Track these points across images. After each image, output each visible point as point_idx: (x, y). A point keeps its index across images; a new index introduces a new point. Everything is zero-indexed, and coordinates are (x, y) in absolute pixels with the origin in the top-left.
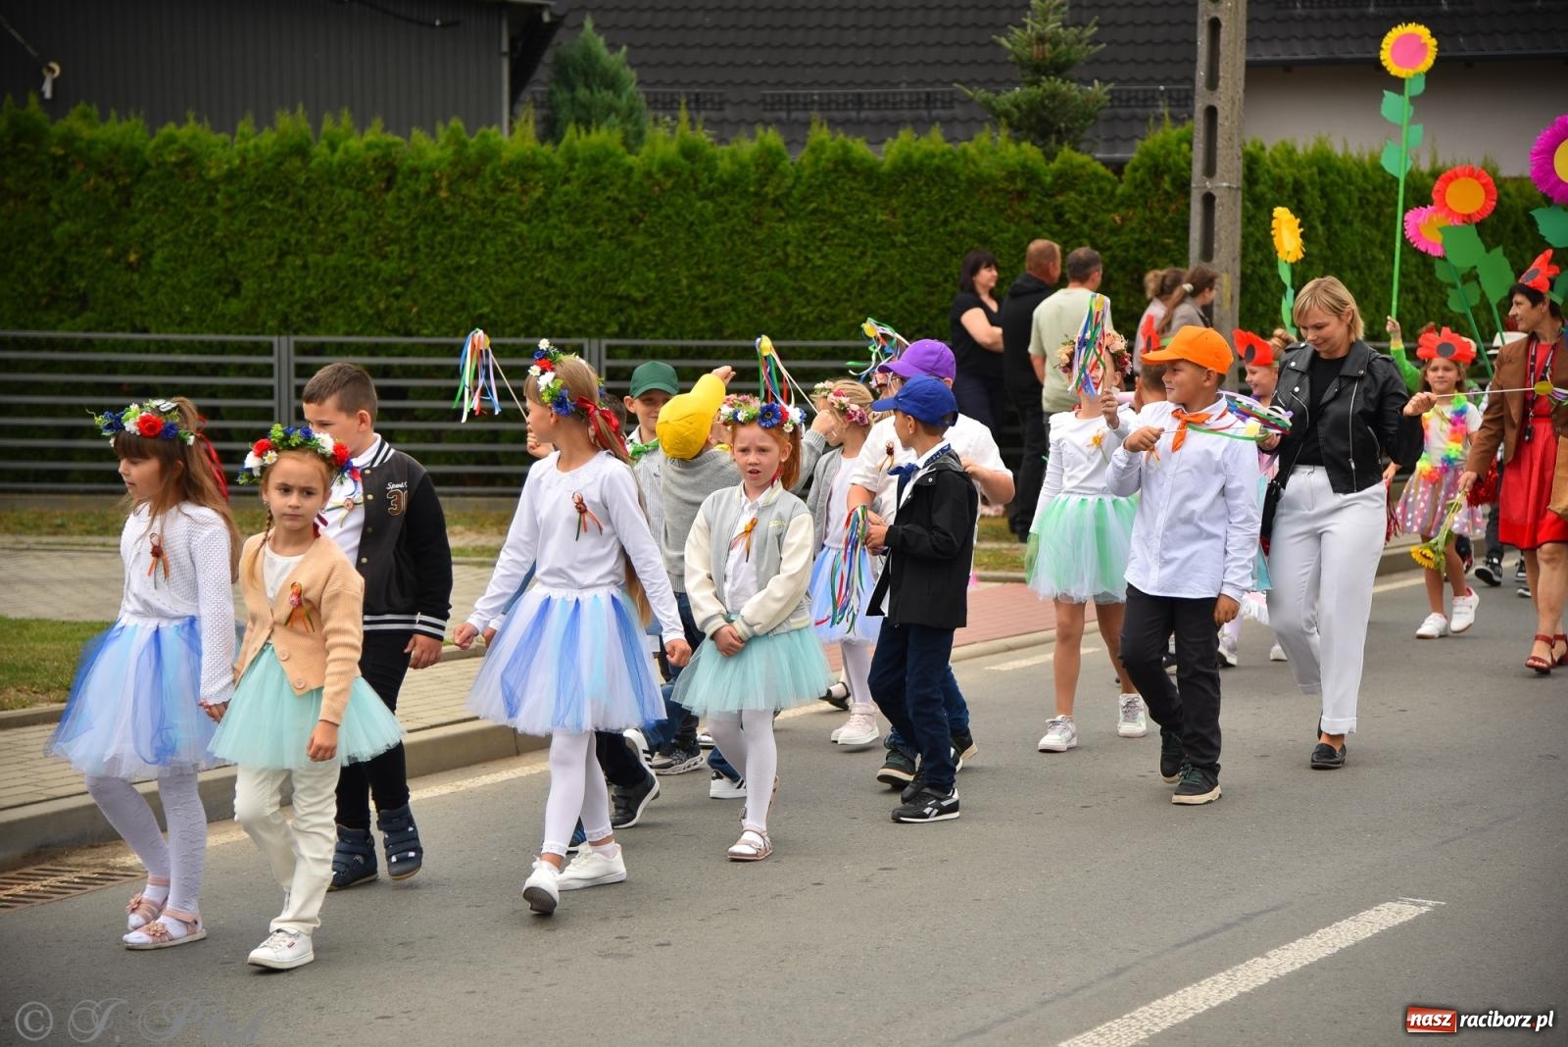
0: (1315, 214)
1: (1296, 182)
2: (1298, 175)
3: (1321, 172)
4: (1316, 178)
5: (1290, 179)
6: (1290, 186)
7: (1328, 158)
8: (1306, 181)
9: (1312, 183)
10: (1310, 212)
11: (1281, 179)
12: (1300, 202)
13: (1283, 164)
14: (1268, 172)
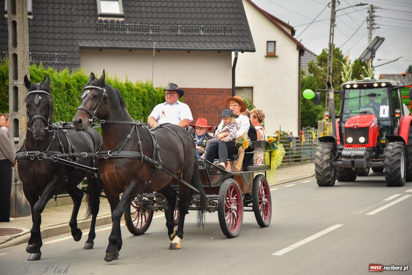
0: (75, 96)
1: (67, 85)
2: (68, 82)
3: (78, 81)
4: (76, 83)
5: (64, 83)
6: (64, 86)
7: (81, 77)
8: (71, 85)
9: (74, 85)
10: (73, 95)
11: (60, 83)
12: (69, 92)
13: (62, 78)
14: (54, 80)
